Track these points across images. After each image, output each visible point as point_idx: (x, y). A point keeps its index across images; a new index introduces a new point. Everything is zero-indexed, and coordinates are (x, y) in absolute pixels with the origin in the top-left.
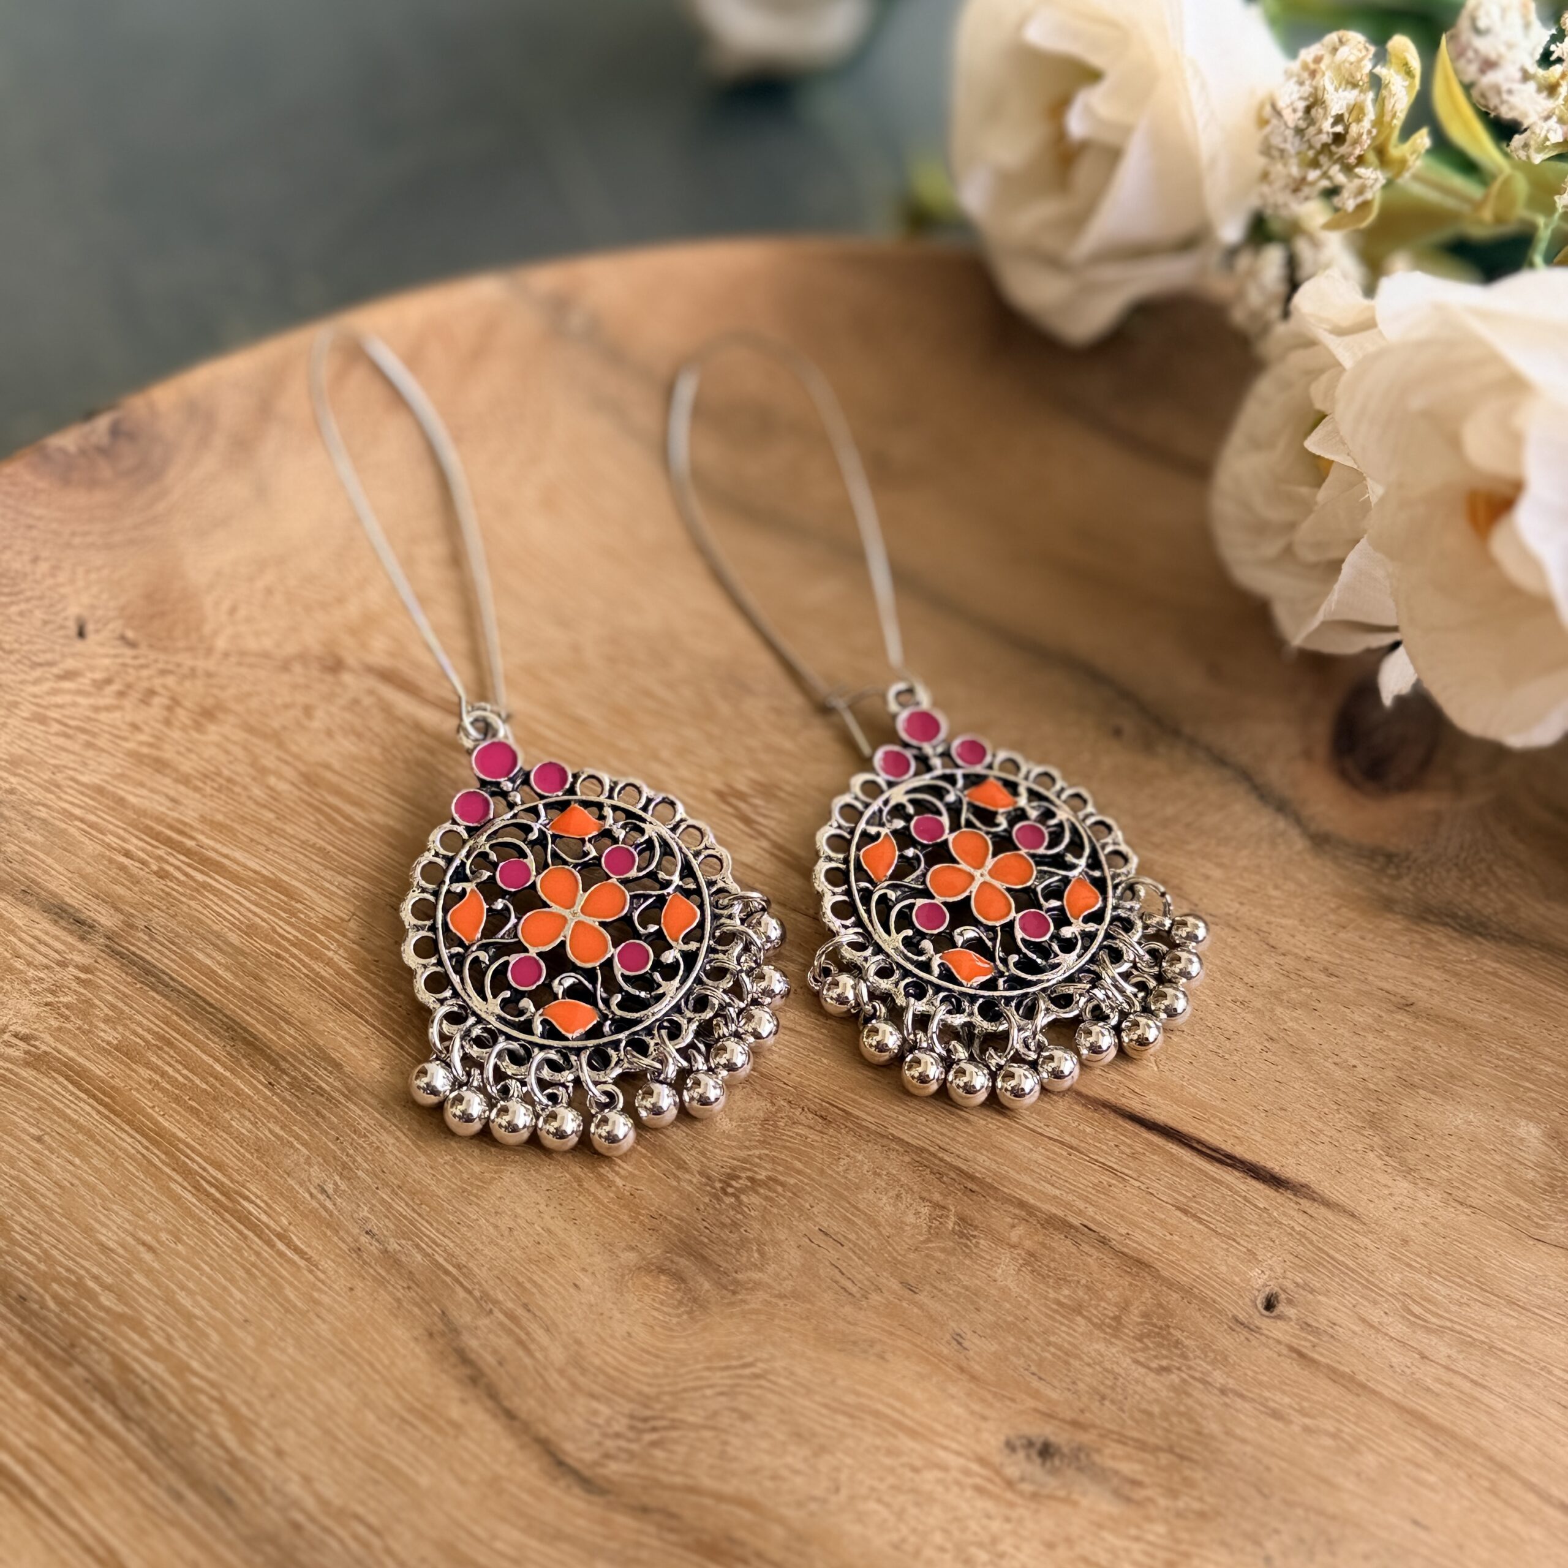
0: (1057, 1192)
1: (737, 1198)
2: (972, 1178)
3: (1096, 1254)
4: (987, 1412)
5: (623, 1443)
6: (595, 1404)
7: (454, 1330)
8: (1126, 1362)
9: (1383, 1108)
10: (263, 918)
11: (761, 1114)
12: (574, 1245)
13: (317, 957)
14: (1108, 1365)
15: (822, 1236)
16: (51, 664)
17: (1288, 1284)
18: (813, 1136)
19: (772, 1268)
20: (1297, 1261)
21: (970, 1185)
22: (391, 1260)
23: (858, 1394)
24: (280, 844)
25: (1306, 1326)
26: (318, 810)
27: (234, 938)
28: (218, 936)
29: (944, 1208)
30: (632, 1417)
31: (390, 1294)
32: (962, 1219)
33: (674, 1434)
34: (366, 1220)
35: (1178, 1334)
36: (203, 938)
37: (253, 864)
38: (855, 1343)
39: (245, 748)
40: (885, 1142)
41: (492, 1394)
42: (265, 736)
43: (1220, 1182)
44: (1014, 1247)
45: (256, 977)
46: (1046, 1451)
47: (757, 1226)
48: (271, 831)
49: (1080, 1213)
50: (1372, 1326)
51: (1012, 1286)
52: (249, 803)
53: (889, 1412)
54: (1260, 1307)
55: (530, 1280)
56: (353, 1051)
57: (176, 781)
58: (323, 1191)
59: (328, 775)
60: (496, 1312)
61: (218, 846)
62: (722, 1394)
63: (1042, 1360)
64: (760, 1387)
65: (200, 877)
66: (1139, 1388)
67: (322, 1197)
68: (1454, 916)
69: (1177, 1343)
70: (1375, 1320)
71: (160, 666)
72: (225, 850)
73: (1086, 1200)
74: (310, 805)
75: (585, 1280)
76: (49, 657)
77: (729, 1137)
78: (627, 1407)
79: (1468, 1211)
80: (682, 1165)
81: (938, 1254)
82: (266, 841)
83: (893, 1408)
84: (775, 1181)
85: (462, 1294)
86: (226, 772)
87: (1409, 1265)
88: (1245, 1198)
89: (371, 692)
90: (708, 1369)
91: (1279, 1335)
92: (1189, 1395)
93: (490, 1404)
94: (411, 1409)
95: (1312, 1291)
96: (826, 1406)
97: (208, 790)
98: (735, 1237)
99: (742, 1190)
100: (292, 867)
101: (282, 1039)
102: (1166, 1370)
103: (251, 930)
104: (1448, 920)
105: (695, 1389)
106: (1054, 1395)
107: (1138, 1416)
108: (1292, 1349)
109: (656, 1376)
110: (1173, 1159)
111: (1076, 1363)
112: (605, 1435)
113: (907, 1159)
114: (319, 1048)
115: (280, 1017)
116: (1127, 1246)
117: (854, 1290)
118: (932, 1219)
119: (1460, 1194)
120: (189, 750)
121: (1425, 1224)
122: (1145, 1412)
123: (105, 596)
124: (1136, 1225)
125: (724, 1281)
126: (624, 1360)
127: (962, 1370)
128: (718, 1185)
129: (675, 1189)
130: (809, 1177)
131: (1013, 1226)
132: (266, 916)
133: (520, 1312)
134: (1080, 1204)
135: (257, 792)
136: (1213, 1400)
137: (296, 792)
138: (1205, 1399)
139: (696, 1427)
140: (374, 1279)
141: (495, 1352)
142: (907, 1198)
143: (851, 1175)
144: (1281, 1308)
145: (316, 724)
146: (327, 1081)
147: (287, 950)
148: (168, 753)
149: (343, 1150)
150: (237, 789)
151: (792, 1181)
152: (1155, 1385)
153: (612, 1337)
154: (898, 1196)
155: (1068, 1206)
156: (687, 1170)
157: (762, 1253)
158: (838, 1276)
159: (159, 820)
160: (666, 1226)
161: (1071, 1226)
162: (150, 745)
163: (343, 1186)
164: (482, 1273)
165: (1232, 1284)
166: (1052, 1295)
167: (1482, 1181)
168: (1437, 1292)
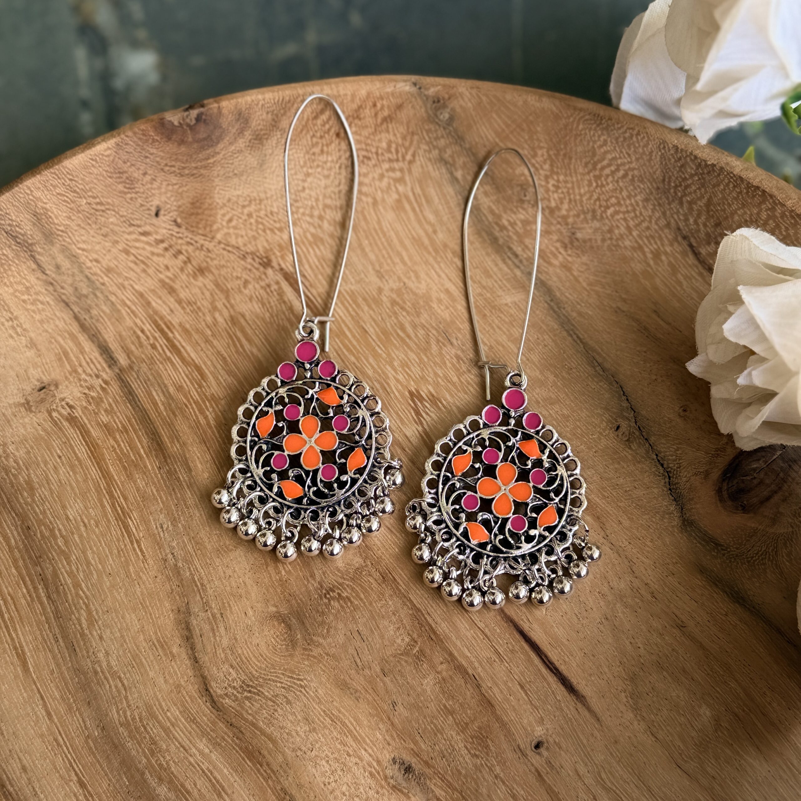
0: (469, 655)
1: (329, 601)
2: (435, 633)
3: (472, 690)
4: (391, 742)
5: (235, 692)
6: (231, 670)
7: (188, 612)
8: (461, 745)
9: (641, 674)
10: (187, 384)
11: (357, 565)
12: (253, 594)
13: (202, 412)
14: (453, 743)
15: (357, 634)
16: (139, 226)
17: (551, 740)
18: (375, 584)
19: (329, 640)
20: (561, 731)
21: (432, 636)
22: (177, 570)
23: (340, 712)
24: (208, 350)
25: (549, 763)
26: (231, 337)
27: (171, 390)
28: (166, 386)
29: (416, 642)
30: (243, 682)
31: (171, 586)
32: (421, 651)
33: (257, 697)
34: (174, 548)
35: (490, 742)
36: (159, 385)
37: (193, 355)
38: (349, 688)
39: (211, 294)
40: (405, 600)
41: (193, 648)
42: (222, 290)
43: (545, 679)
44: (438, 673)
45: (174, 413)
46: (408, 769)
47: (331, 618)
48: (207, 341)
49: (475, 669)
50: (578, 775)
51: (428, 690)
52: (203, 323)
53: (349, 725)
54: (533, 745)
55: (228, 603)
56: (199, 465)
57: (176, 301)
58: (162, 527)
59: (242, 321)
60: (209, 611)
61: (182, 341)
62: (284, 688)
63: (426, 728)
64: (301, 691)
65: (169, 354)
66: (461, 759)
67: (160, 530)
68: (731, 589)
69: (487, 747)
70: (581, 773)
71: (188, 240)
72: (184, 344)
73: (480, 664)
74: (228, 333)
75: (250, 613)
76: (138, 222)
77: (339, 570)
78: (244, 677)
79: (654, 739)
80: (313, 576)
81: (403, 663)
82: (203, 345)
83: (352, 724)
84: (349, 599)
85: (198, 597)
86: (199, 304)
87: (611, 754)
88: (553, 692)
89: (277, 283)
90: (283, 674)
91: (534, 761)
92: (481, 772)
93: (190, 652)
94: (159, 641)
95: (560, 748)
96: (324, 711)
97: (188, 310)
98: (320, 619)
99: (333, 598)
100: (209, 363)
101: (173, 448)
102: (477, 756)
103: (180, 388)
104: (728, 590)
105: (273, 681)
106: (423, 747)
107: (455, 771)
108: (537, 770)
109: (260, 668)
110: (529, 660)
111: (439, 736)
112: (229, 685)
113: (411, 612)
114: (186, 459)
115: (175, 436)
116: (487, 692)
117: (360, 664)
118: (408, 645)
119: (654, 730)
120: (187, 287)
121: (629, 737)
122: (458, 771)
123: (172, 199)
124: (497, 685)
125: (307, 637)
126: (251, 656)
127: (389, 719)
128: (324, 591)
129: (306, 586)
130: (364, 603)
131: (442, 663)
132: (189, 383)
133: (218, 615)
134: (476, 664)
135: (209, 319)
136: (490, 779)
137: (225, 325)
138: (486, 776)
139: (266, 698)
140: (167, 576)
141: (201, 630)
142: (402, 631)
143: (383, 610)
144: (542, 750)
145: (246, 292)
146: (183, 476)
147: (191, 405)
148: (177, 286)
149: (177, 511)
150: (200, 314)
151: (356, 603)
152: (469, 761)
153: (251, 643)
154: (399, 628)
155: (471, 663)
156: (314, 579)
157: (328, 631)
158: (356, 655)
159: (162, 318)
160: (294, 602)
161: (468, 673)
162: (170, 279)
163: (170, 528)
164: (210, 592)
165: (525, 729)
166: (444, 701)
167: (669, 728)
168: (617, 771)
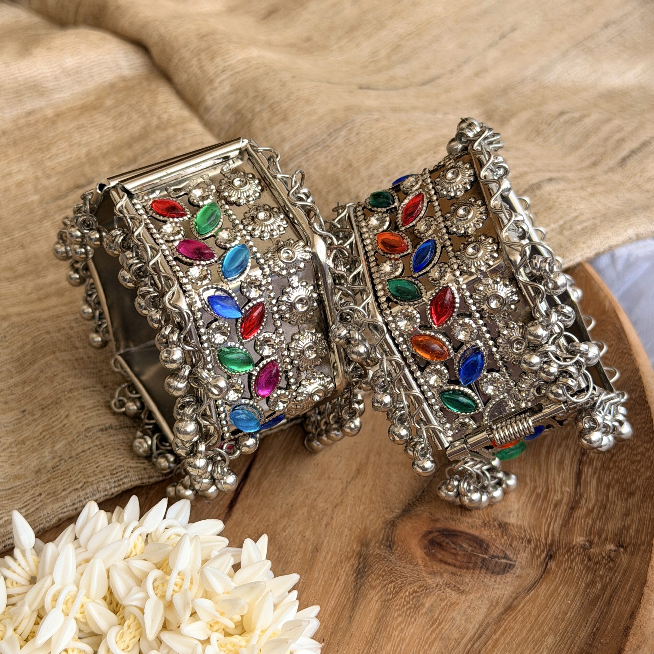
68: (364, 567)
104: (362, 565)
